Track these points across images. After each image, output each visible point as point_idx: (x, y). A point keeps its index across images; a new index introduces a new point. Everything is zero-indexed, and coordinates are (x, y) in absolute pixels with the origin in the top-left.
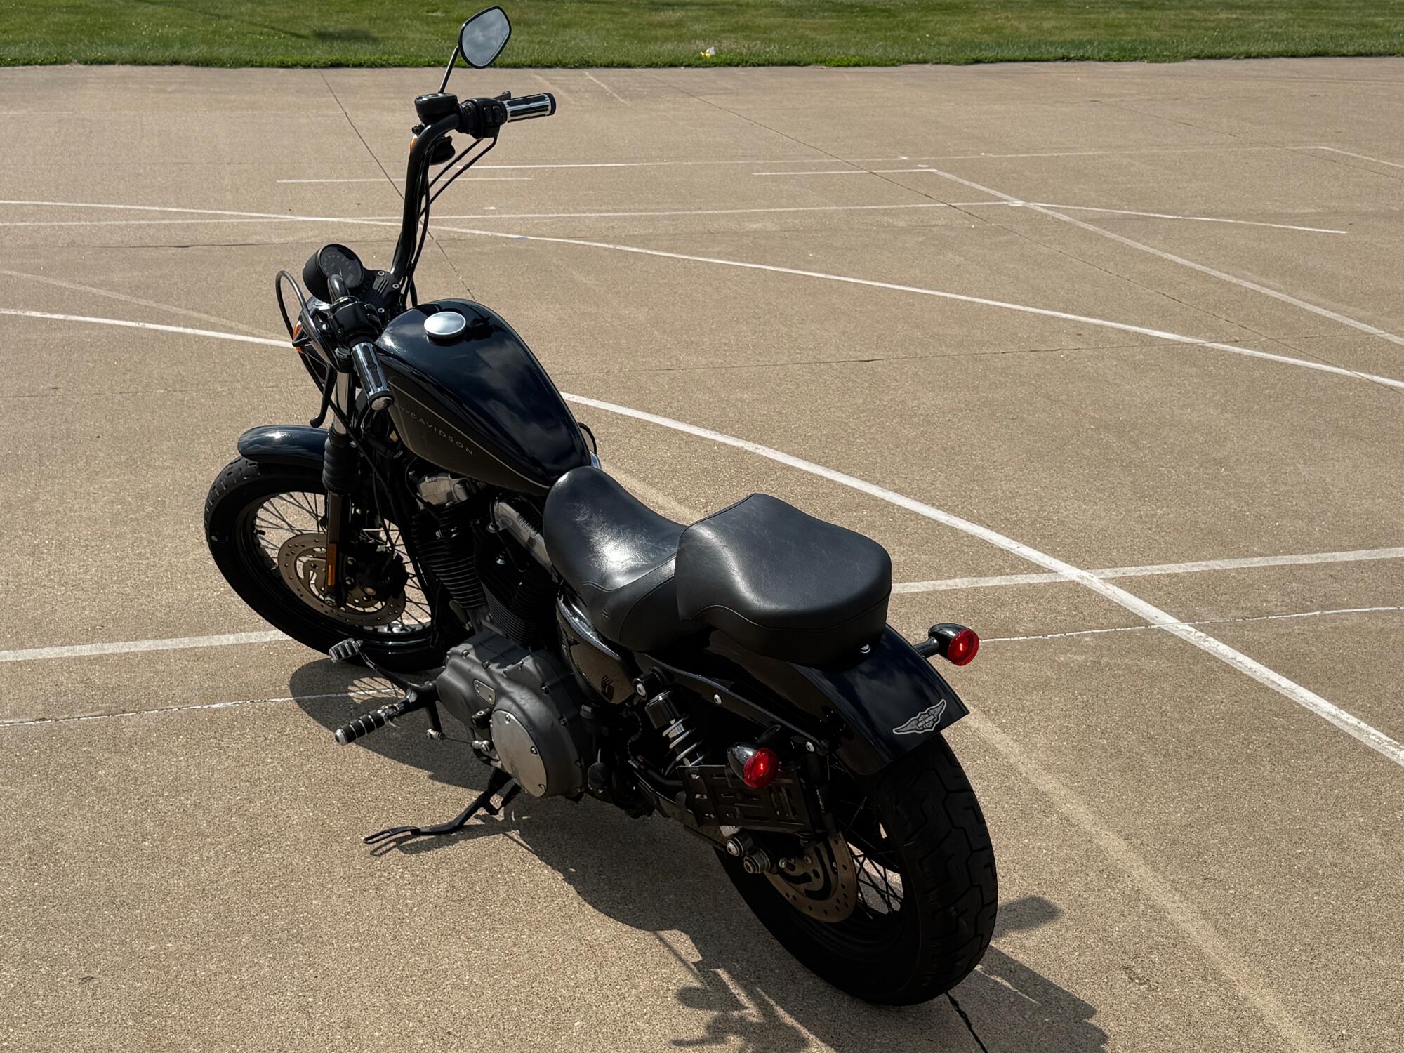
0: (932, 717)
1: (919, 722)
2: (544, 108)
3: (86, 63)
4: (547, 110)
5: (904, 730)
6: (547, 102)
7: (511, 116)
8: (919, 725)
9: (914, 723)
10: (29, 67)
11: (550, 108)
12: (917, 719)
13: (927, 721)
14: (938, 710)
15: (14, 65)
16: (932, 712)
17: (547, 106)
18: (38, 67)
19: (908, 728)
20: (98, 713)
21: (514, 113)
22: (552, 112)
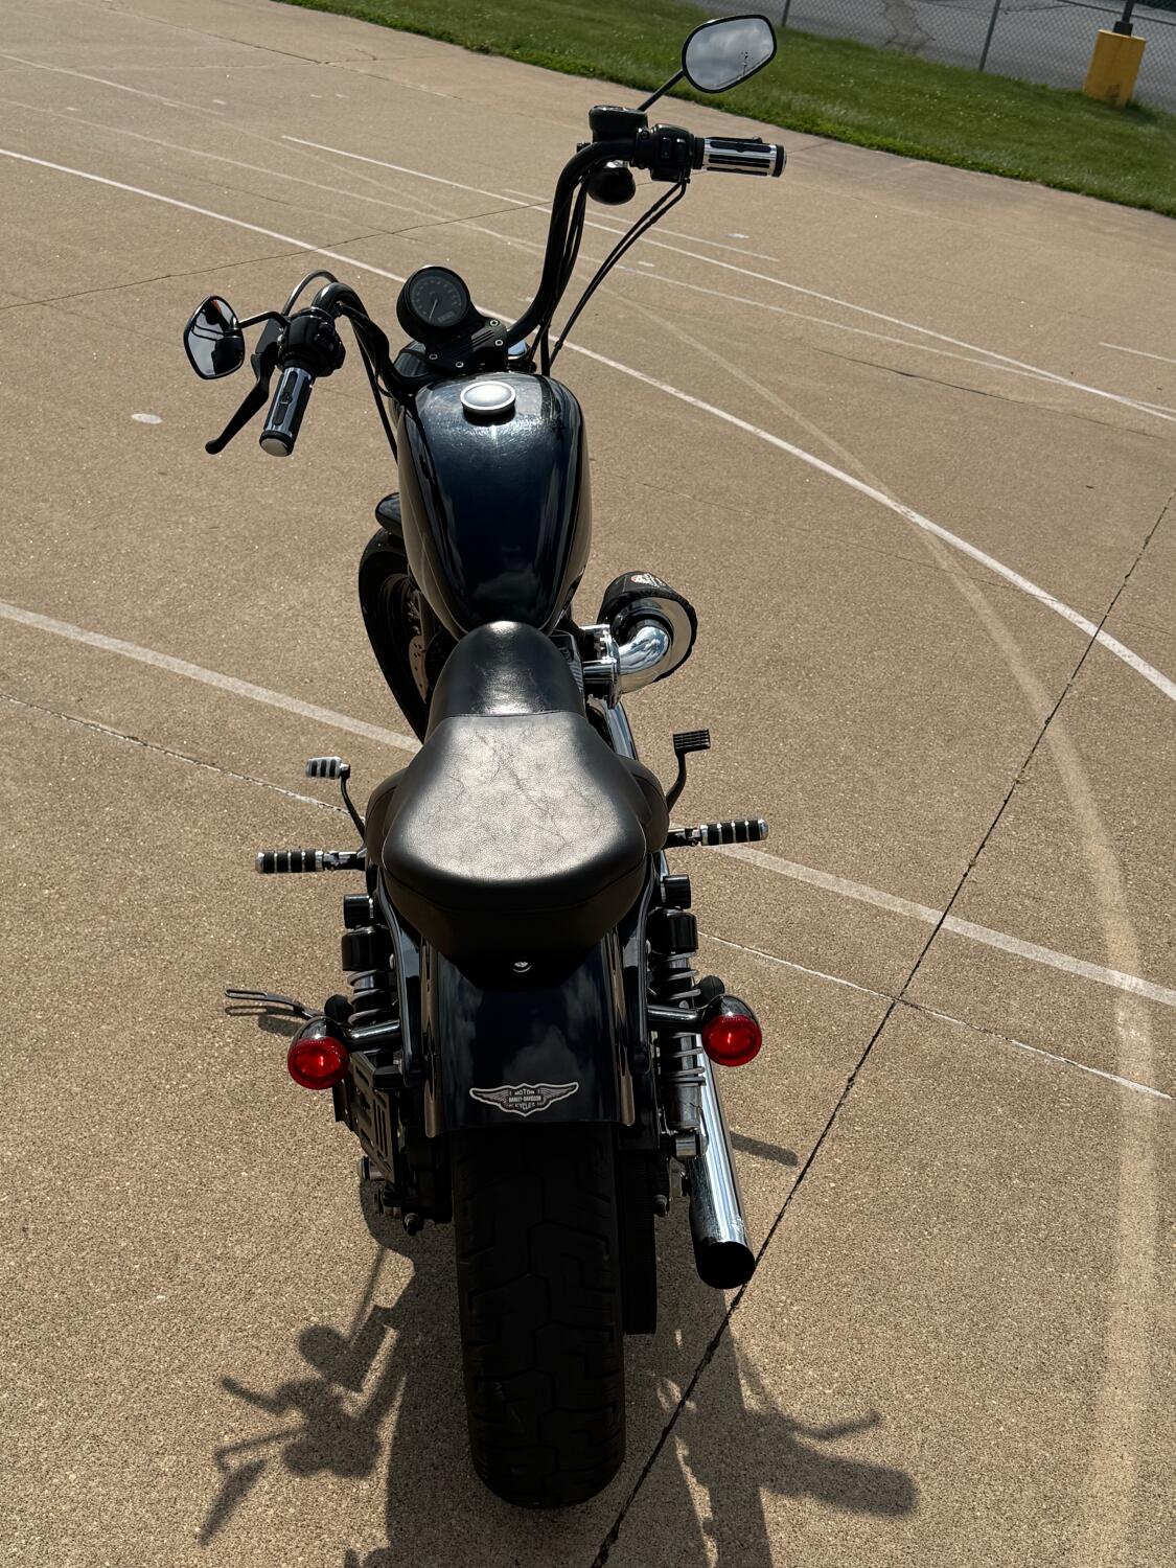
0: (539, 1098)
1: (513, 1095)
2: (764, 163)
3: (1048, 185)
4: (768, 167)
5: (485, 1096)
6: (772, 155)
7: (710, 161)
8: (511, 1100)
9: (505, 1093)
10: (987, 175)
11: (772, 165)
12: (513, 1091)
13: (526, 1099)
14: (558, 1092)
15: (973, 170)
16: (543, 1091)
17: (768, 161)
18: (996, 177)
19: (491, 1096)
20: (188, 755)
21: (714, 158)
22: (777, 172)
